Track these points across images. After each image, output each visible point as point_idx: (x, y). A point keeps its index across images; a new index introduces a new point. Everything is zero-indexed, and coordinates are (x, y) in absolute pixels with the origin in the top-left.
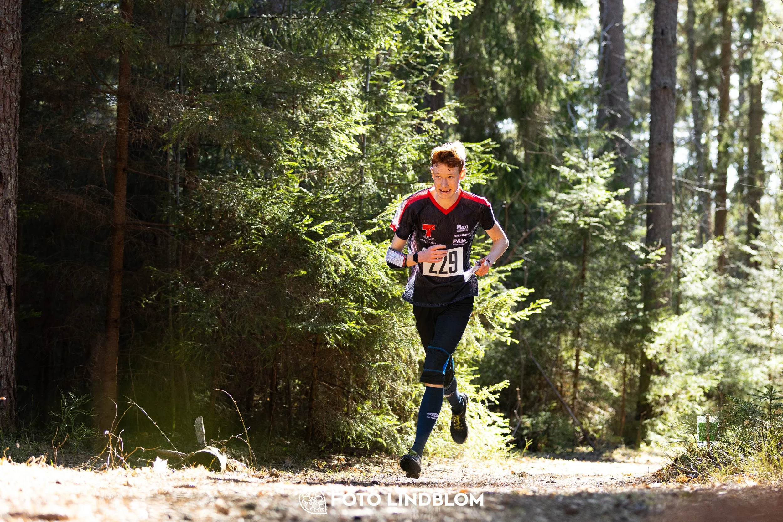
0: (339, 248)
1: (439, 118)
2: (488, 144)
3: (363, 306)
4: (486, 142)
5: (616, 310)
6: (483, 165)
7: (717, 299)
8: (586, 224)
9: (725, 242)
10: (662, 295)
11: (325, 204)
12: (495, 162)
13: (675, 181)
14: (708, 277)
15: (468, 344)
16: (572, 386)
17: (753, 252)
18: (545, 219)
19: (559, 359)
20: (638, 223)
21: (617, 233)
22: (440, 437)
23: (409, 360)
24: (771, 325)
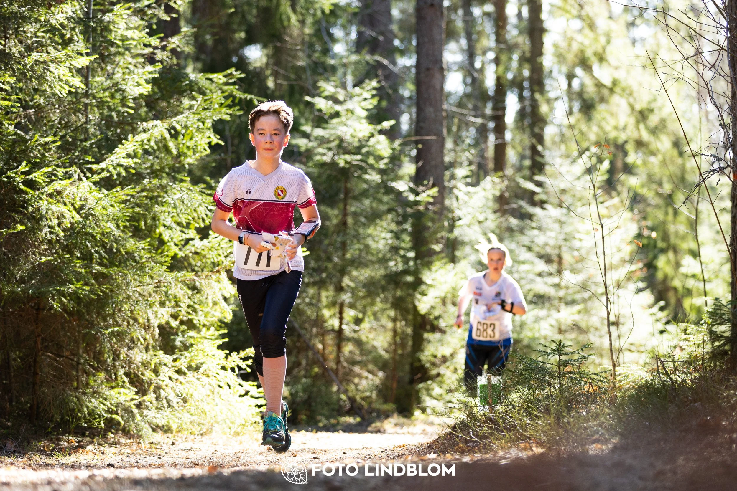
0: (62, 197)
1: (173, 46)
2: (231, 74)
3: (91, 263)
4: (229, 71)
5: (384, 261)
6: (226, 98)
8: (346, 162)
9: (504, 178)
10: (435, 241)
11: (45, 149)
12: (239, 95)
13: (446, 111)
14: (486, 219)
15: (215, 303)
16: (335, 348)
17: (537, 189)
18: (299, 159)
19: (319, 318)
20: (406, 160)
21: (382, 172)
22: (185, 411)
23: (147, 324)
24: (559, 272)
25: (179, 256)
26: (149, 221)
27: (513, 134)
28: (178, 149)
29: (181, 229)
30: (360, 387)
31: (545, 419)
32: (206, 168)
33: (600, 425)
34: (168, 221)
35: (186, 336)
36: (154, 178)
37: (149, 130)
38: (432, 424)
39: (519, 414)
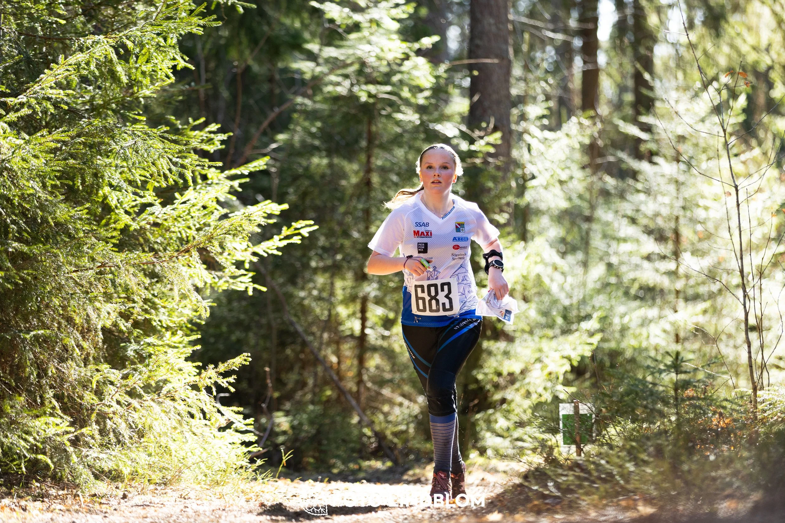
7: (587, 213)
8: (370, 95)
9: (596, 120)
10: (497, 210)
13: (512, 23)
14: (571, 178)
15: (184, 297)
16: (356, 362)
17: (644, 136)
18: (302, 90)
19: (333, 318)
20: (455, 92)
21: (421, 109)
22: (140, 449)
23: (86, 326)
24: (676, 254)
25: (132, 229)
26: (89, 179)
27: (609, 56)
28: (130, 77)
29: (134, 189)
30: (391, 418)
31: (657, 466)
32: (170, 103)
33: (735, 474)
34: (117, 179)
35: (142, 343)
36: (95, 117)
37: (88, 48)
38: (495, 471)
39: (619, 457)
